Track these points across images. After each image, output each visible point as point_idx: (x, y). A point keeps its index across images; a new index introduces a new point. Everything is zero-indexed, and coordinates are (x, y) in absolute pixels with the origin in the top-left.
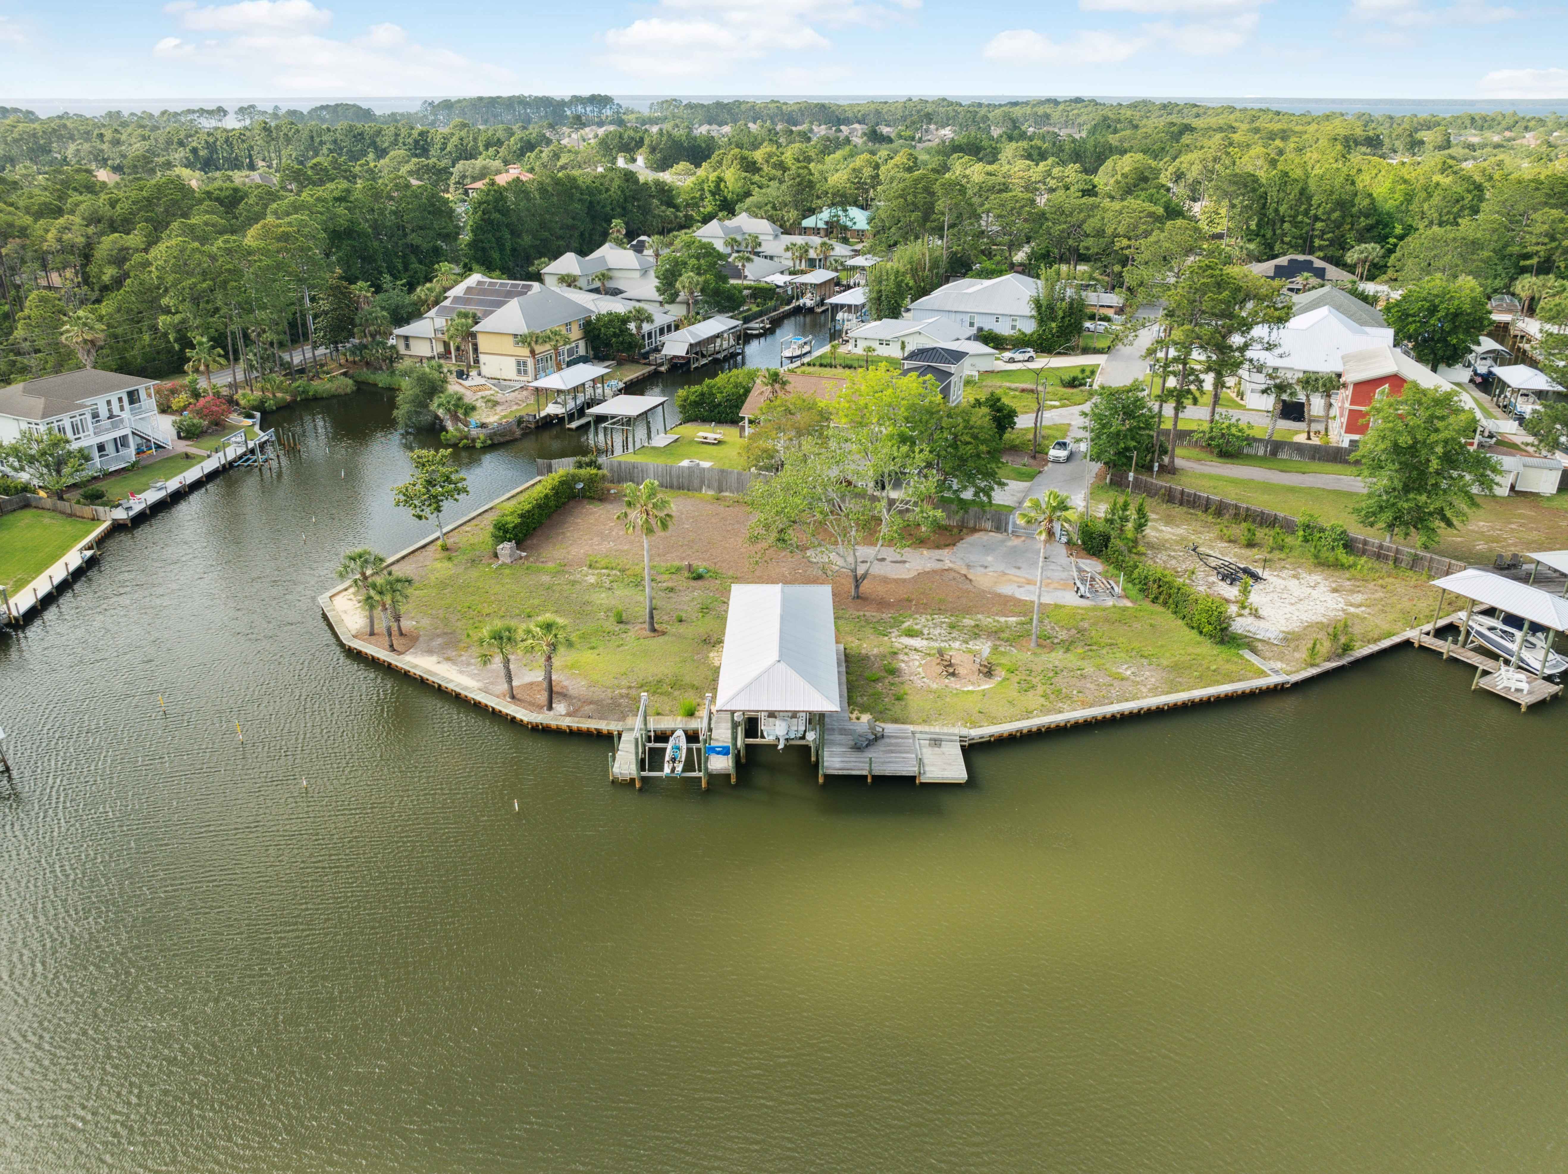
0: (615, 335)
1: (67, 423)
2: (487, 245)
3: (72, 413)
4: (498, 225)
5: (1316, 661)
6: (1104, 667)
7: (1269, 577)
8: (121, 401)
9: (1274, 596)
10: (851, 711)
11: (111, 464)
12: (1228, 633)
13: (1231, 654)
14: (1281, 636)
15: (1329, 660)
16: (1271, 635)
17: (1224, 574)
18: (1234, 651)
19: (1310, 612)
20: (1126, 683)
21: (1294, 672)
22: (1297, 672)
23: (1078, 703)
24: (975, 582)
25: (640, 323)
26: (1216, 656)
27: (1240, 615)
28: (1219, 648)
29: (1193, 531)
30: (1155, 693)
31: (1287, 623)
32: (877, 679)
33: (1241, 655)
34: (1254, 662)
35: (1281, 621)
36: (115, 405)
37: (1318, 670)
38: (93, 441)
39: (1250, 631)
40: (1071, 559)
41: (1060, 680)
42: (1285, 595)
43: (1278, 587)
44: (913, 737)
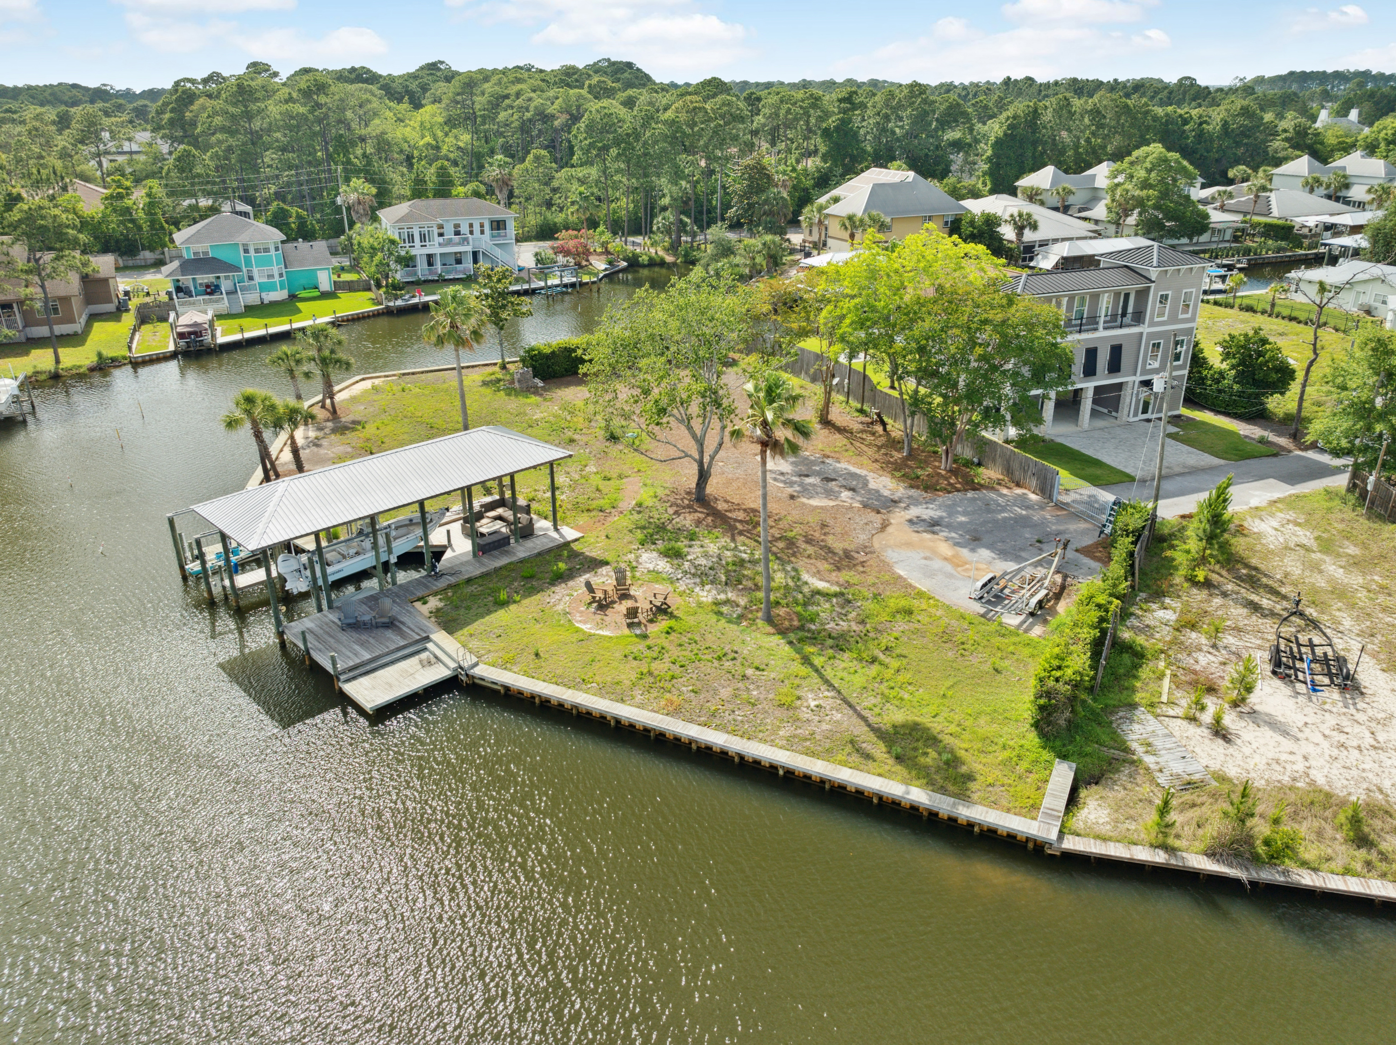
1: (416, 232)
3: (421, 224)
5: (1177, 843)
6: (797, 681)
7: (1388, 693)
8: (482, 226)
9: (1331, 720)
10: (435, 594)
11: (448, 272)
12: (1098, 730)
13: (1032, 756)
14: (1196, 777)
15: (1211, 854)
16: (1177, 767)
17: (1278, 651)
18: (1046, 755)
19: (1355, 772)
20: (779, 713)
21: (1098, 837)
22: (1105, 839)
23: (663, 703)
24: (882, 535)
25: (1020, 230)
26: (1004, 747)
27: (1192, 719)
28: (1033, 738)
29: (1382, 587)
30: (790, 744)
31: (1261, 767)
32: (532, 577)
33: (1048, 766)
34: (1050, 786)
35: (1257, 758)
36: (477, 229)
37: (1160, 857)
38: (437, 250)
39: (1149, 745)
40: (1070, 554)
41: (706, 668)
42: (1357, 729)
43: (1370, 712)
44: (417, 642)
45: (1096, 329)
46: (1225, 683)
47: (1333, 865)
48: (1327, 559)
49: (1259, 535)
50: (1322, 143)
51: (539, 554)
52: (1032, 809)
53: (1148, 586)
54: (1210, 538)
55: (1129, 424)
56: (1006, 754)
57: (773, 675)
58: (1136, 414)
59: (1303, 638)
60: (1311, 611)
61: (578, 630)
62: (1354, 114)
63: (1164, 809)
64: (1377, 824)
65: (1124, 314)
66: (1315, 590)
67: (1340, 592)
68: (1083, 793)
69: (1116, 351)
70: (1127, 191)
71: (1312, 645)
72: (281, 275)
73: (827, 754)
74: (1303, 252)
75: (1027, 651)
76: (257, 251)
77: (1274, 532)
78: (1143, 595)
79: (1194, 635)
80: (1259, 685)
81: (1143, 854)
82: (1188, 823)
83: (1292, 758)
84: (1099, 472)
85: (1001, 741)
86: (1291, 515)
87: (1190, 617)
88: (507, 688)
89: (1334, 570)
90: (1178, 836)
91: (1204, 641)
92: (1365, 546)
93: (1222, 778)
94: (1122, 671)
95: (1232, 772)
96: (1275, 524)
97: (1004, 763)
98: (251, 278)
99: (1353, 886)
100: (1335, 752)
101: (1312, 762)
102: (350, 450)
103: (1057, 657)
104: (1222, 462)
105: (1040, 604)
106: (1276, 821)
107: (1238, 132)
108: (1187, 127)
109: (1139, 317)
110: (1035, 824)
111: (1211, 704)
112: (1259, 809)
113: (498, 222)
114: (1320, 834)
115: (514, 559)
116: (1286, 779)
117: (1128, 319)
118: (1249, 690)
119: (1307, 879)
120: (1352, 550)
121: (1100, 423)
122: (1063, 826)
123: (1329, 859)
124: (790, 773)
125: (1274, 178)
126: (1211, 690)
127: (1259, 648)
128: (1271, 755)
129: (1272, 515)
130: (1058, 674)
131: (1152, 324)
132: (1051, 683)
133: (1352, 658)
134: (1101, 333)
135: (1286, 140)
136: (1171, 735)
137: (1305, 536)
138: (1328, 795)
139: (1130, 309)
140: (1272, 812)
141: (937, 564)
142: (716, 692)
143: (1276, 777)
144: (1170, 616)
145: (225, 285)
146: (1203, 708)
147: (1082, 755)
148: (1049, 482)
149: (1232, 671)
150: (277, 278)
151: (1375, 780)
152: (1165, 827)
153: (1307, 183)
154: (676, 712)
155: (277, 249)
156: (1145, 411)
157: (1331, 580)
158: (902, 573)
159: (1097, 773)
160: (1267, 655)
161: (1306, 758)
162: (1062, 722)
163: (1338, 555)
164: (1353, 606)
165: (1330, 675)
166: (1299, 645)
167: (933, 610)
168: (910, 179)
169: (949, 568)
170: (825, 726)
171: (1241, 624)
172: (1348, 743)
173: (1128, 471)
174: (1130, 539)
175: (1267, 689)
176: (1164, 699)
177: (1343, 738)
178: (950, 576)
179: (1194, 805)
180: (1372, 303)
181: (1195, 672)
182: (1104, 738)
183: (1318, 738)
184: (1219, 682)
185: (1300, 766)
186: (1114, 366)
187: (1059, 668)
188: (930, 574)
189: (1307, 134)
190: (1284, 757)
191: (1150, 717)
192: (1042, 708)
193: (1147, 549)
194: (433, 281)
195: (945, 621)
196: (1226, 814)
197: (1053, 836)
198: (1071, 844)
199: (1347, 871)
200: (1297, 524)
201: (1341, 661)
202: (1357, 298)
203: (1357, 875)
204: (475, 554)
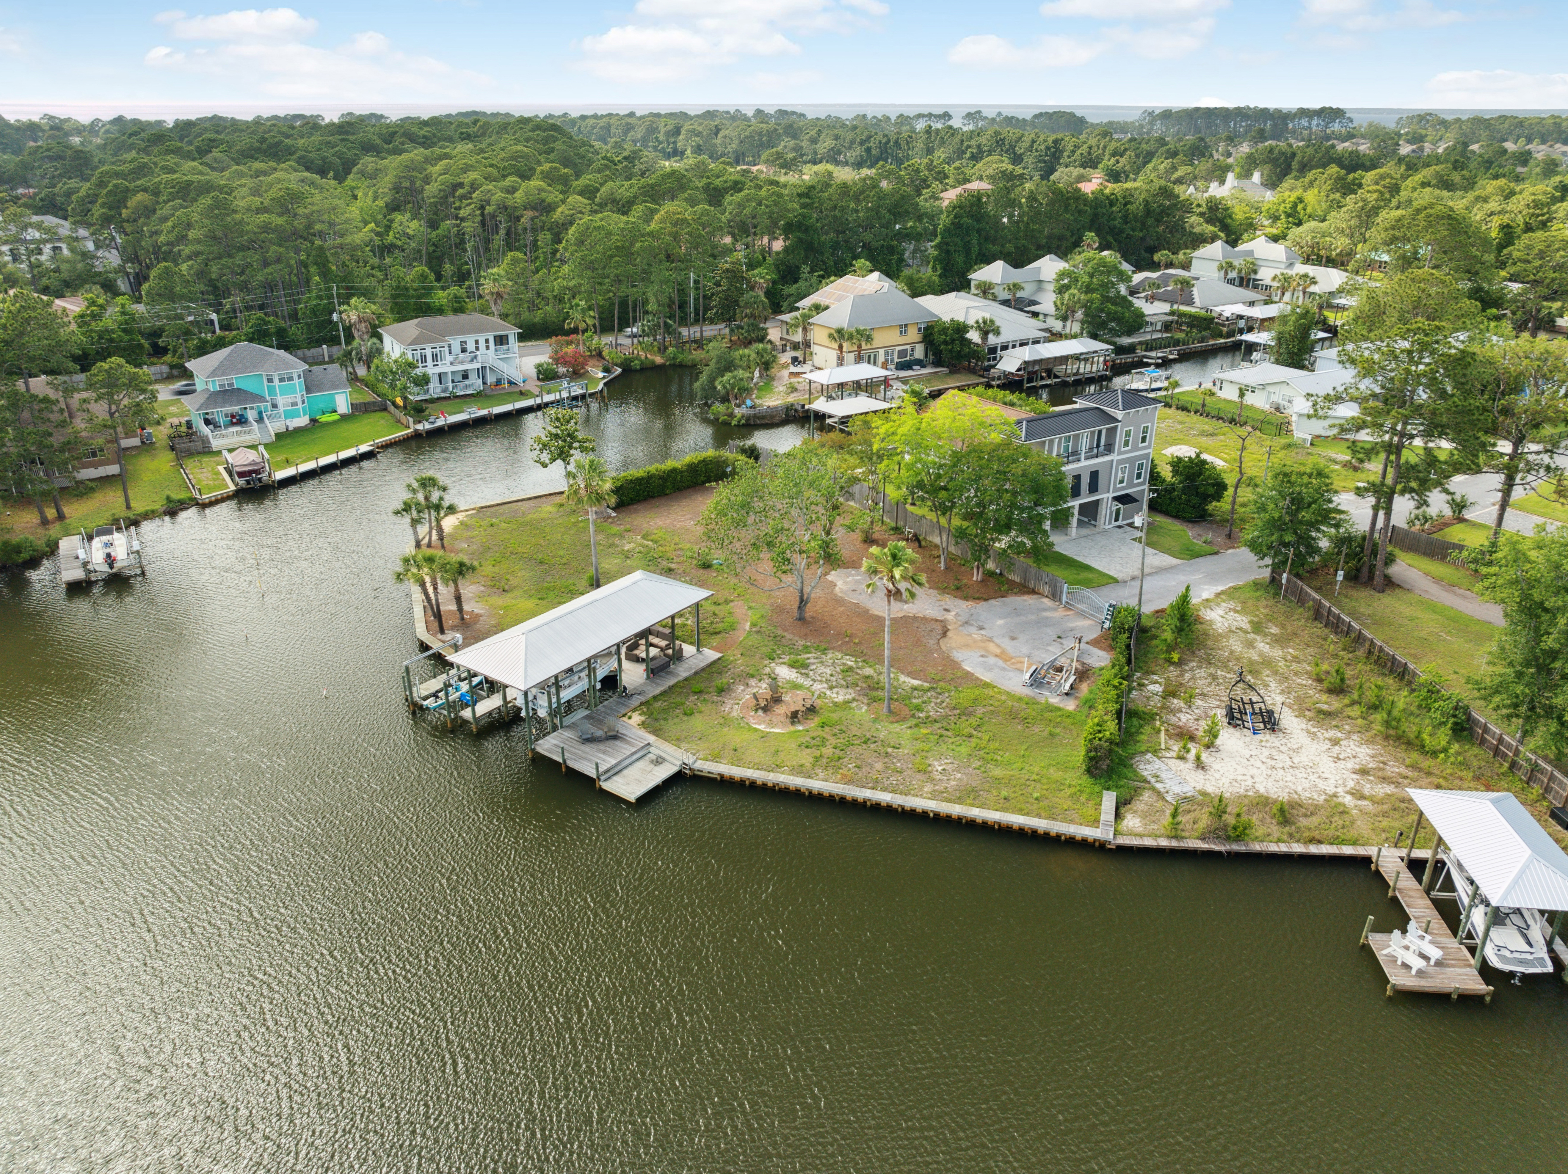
0: (945, 343)
1: (428, 353)
2: (952, 248)
3: (433, 345)
4: (968, 229)
5: (1184, 834)
6: (924, 754)
7: (1299, 731)
8: (487, 341)
9: (1266, 752)
10: (634, 710)
11: (460, 389)
12: (1125, 770)
13: (1088, 790)
14: (1189, 794)
15: (1203, 838)
16: (1177, 789)
17: (1231, 708)
18: (1097, 788)
19: (1281, 783)
20: (919, 776)
21: (1136, 835)
22: (1141, 836)
23: (839, 776)
24: (945, 640)
25: (985, 334)
26: (1070, 786)
27: (1181, 758)
28: (1086, 780)
29: (1293, 657)
30: (933, 796)
31: (1226, 785)
32: (701, 692)
33: (1100, 795)
34: (1103, 807)
35: (1224, 780)
36: (482, 344)
37: (1174, 844)
38: (449, 369)
39: (1158, 777)
40: (1083, 645)
41: (859, 750)
42: (1282, 756)
43: (1289, 745)
44: (643, 747)
45: (1079, 460)
46: (1201, 733)
47: (1271, 838)
48: (1258, 638)
49: (1211, 622)
50: (1230, 217)
51: (696, 673)
52: (1096, 823)
53: (1140, 667)
54: (1180, 630)
55: (1105, 531)
56: (1073, 790)
57: (906, 751)
58: (1110, 523)
59: (1246, 700)
60: (1249, 678)
61: (756, 730)
62: (1256, 177)
63: (1174, 815)
64: (1295, 812)
65: (1098, 446)
66: (1251, 663)
67: (1267, 662)
68: (1122, 810)
69: (1094, 475)
70: (1074, 295)
71: (1251, 703)
72: (303, 402)
73: (959, 800)
74: (1222, 341)
75: (1069, 721)
76: (281, 380)
77: (1220, 619)
78: (1138, 674)
79: (1175, 701)
80: (1221, 732)
81: (1164, 843)
82: (1188, 822)
83: (1244, 778)
84: (1090, 576)
85: (1067, 782)
86: (1232, 604)
87: (1171, 689)
88: (722, 776)
89: (1262, 646)
90: (1183, 830)
91: (1182, 705)
92: (1283, 626)
93: (1204, 794)
94: (1133, 730)
95: (1210, 789)
96: (1221, 612)
97: (1072, 796)
98: (275, 406)
99: (1283, 848)
100: (1269, 772)
101: (1256, 780)
102: (482, 588)
103: (1098, 725)
104: (1179, 561)
105: (1072, 687)
106: (1238, 815)
107: (1158, 210)
108: (1114, 209)
109: (1109, 448)
110: (1099, 830)
111: (1194, 749)
112: (1229, 810)
113: (501, 337)
114: (1262, 821)
115: (680, 678)
116: (1242, 791)
117: (1101, 450)
118: (1215, 736)
119: (1257, 847)
120: (1274, 630)
121: (1085, 531)
122: (1115, 830)
123: (1269, 835)
124: (937, 815)
125: (1194, 261)
126: (1192, 738)
127: (1219, 707)
128: (1232, 777)
129: (1218, 605)
130: (1101, 735)
131: (1120, 453)
132: (1097, 742)
133: (1277, 710)
134: (1083, 463)
135: (1202, 214)
136: (1170, 769)
137: (1243, 621)
138: (1267, 798)
139: (1103, 443)
140: (1235, 811)
141: (992, 660)
142: (872, 767)
143: (1236, 790)
144: (1157, 688)
145: (251, 415)
146: (1188, 751)
147: (1117, 787)
148: (1058, 589)
149: (1204, 725)
150: (300, 405)
151: (1293, 787)
152: (1175, 825)
153: (1222, 267)
154: (849, 782)
155: (299, 377)
156: (1117, 520)
157: (1261, 654)
158: (969, 669)
159: (1128, 797)
160: (1224, 712)
161: (1252, 777)
162: (1104, 767)
163: (1265, 635)
164: (1275, 673)
165: (1264, 722)
166: (1244, 703)
167: (998, 696)
168: (885, 290)
169: (1000, 663)
170: (953, 783)
171: (1205, 691)
172: (1277, 766)
173: (1111, 573)
174: (1126, 635)
175: (1226, 735)
176: (1163, 746)
177: (1273, 763)
178: (1004, 669)
179: (1189, 811)
180: (1280, 401)
181: (1180, 727)
182: (1130, 775)
183: (1259, 764)
184: (1196, 732)
185: (1249, 782)
186: (1094, 488)
187: (1100, 732)
188: (990, 669)
189: (1218, 209)
190: (1239, 778)
191: (1155, 759)
192: (1091, 759)
193: (1137, 640)
194: (445, 398)
195: (1010, 704)
196: (1211, 813)
197: (1111, 836)
198: (1122, 841)
199: (1279, 841)
200: (1236, 612)
201: (1270, 713)
202: (1269, 397)
203: (1284, 842)
204: (648, 677)
